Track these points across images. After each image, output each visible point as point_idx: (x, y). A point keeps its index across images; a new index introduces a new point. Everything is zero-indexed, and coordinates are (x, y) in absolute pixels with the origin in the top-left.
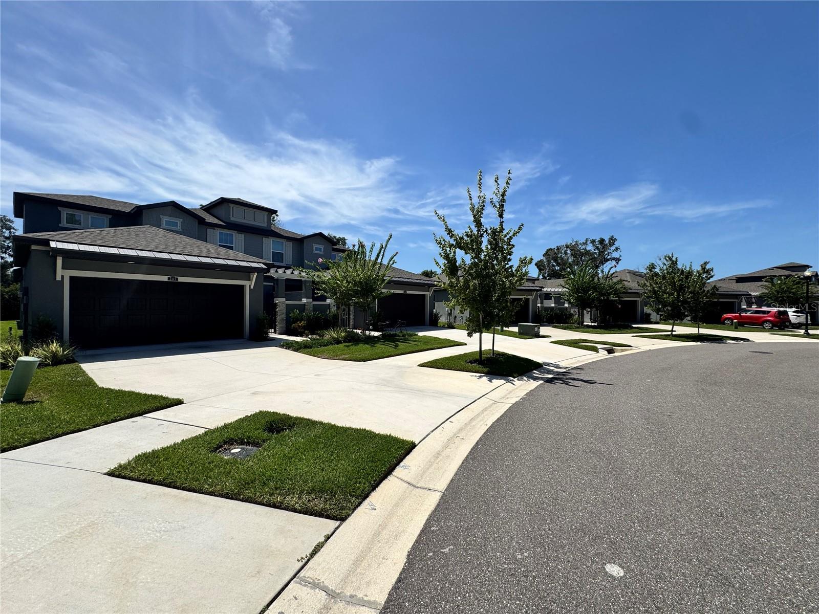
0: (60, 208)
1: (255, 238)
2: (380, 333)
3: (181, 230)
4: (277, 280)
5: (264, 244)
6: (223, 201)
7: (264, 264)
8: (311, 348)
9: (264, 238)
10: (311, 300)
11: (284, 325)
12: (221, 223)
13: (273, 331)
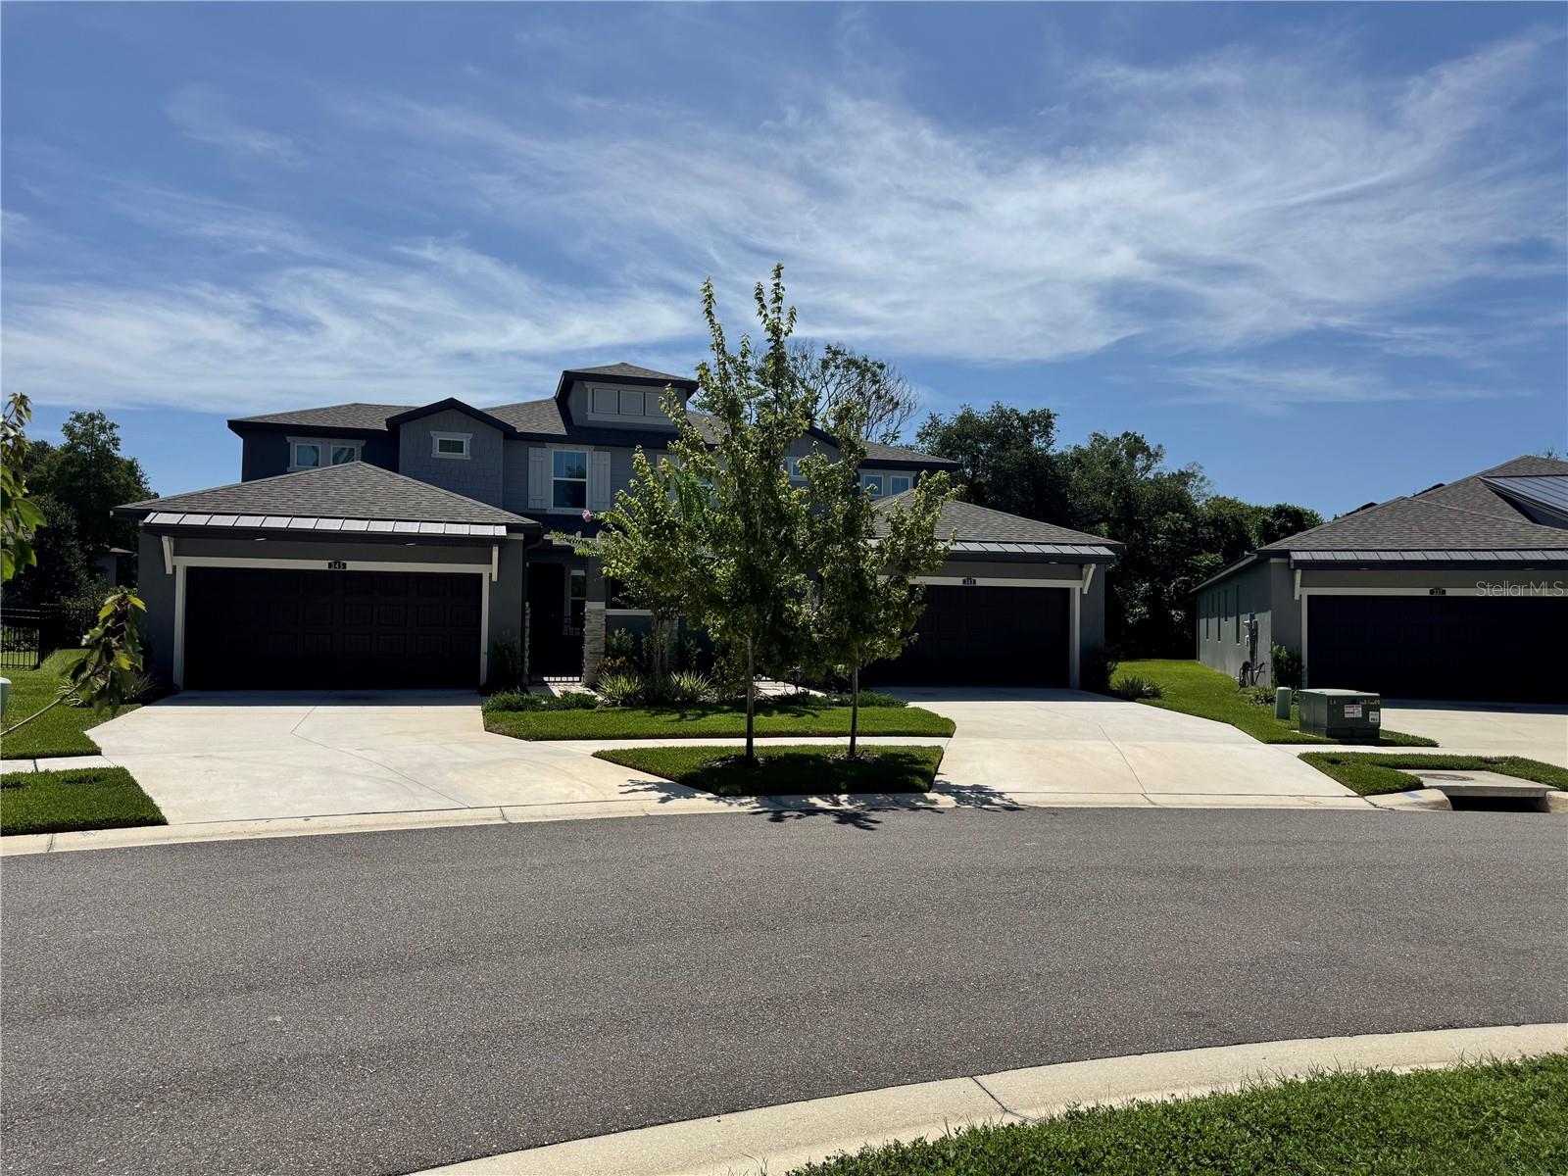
0: (289, 439)
3: (469, 458)
12: (560, 431)
13: (577, 679)
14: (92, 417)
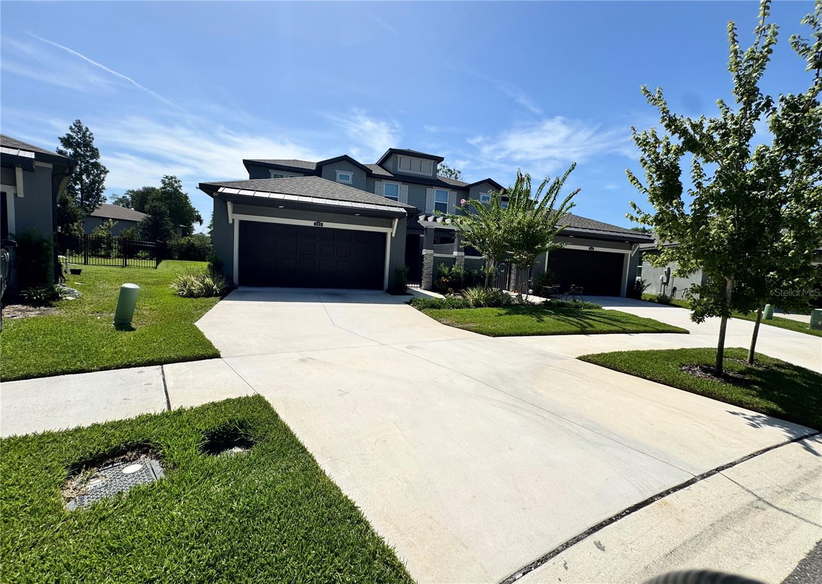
0: (270, 171)
1: (418, 188)
2: (544, 299)
3: (352, 183)
4: (426, 228)
5: (427, 195)
6: (392, 153)
7: (405, 208)
8: (439, 308)
9: (428, 188)
10: (463, 254)
11: (430, 280)
12: (389, 174)
13: (418, 286)
14: (172, 178)
